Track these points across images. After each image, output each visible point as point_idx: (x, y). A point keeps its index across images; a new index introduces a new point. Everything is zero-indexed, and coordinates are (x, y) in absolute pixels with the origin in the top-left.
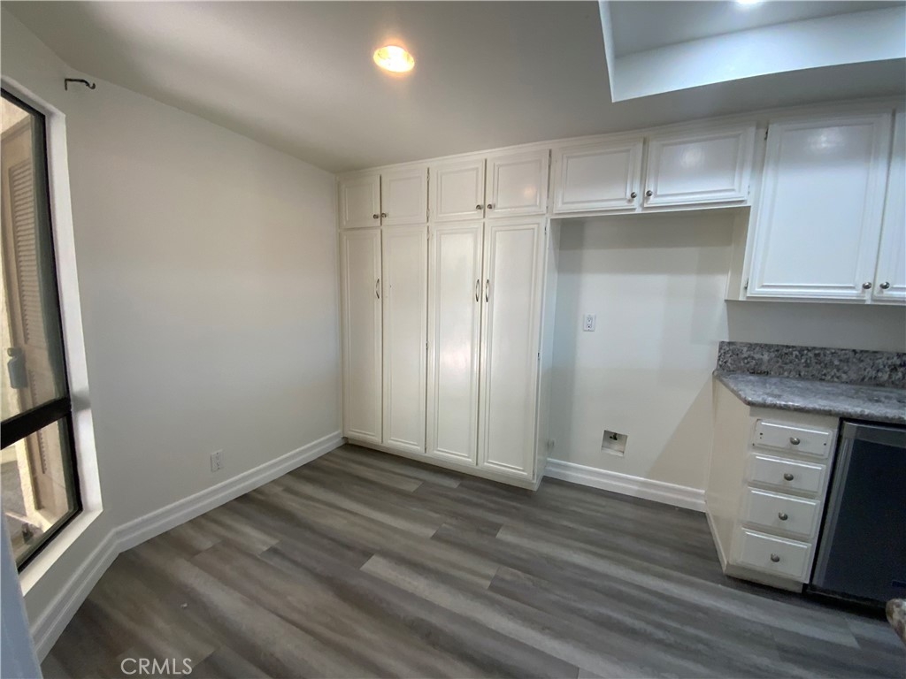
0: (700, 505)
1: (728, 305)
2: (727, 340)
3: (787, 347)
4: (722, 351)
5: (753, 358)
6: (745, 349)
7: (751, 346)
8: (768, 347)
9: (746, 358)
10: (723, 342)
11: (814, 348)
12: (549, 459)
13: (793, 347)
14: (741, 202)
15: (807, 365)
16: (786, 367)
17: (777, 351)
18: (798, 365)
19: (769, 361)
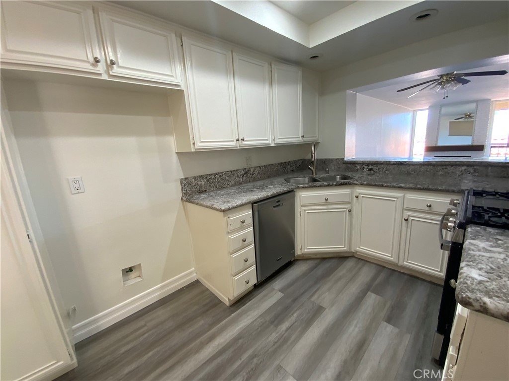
0: (194, 277)
1: (178, 156)
2: (183, 177)
3: (210, 175)
4: (183, 184)
5: (198, 184)
6: (193, 180)
7: (195, 178)
8: (202, 177)
9: (195, 185)
10: (182, 179)
11: (219, 173)
12: (74, 327)
13: (212, 174)
14: (178, 86)
15: (218, 182)
16: (211, 185)
17: (206, 178)
18: (215, 182)
19: (205, 184)
